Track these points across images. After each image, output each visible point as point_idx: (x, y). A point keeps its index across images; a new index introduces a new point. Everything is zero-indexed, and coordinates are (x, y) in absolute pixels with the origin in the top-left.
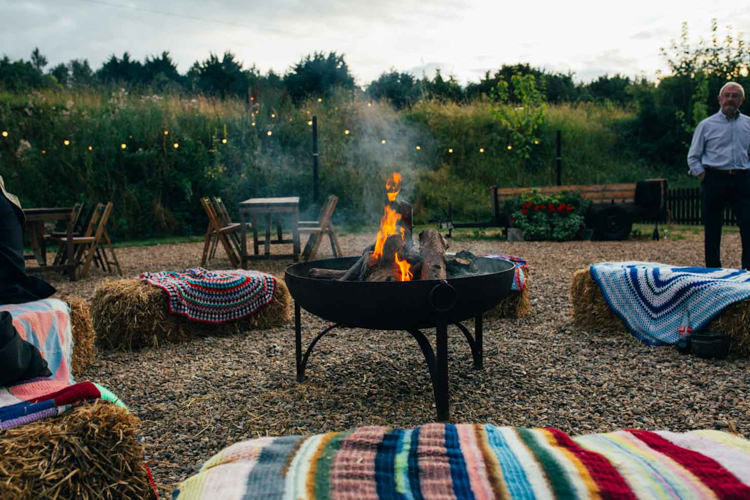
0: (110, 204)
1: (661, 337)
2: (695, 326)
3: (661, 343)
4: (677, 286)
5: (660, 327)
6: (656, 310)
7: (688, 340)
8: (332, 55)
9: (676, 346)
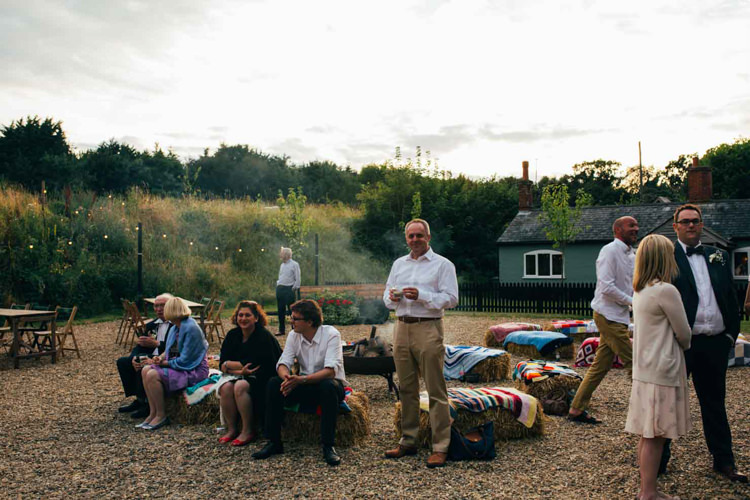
0: (75, 308)
1: (452, 376)
2: (466, 370)
3: (452, 379)
4: (459, 355)
5: (453, 371)
6: (449, 365)
7: (464, 376)
8: (48, 122)
9: (459, 379)
